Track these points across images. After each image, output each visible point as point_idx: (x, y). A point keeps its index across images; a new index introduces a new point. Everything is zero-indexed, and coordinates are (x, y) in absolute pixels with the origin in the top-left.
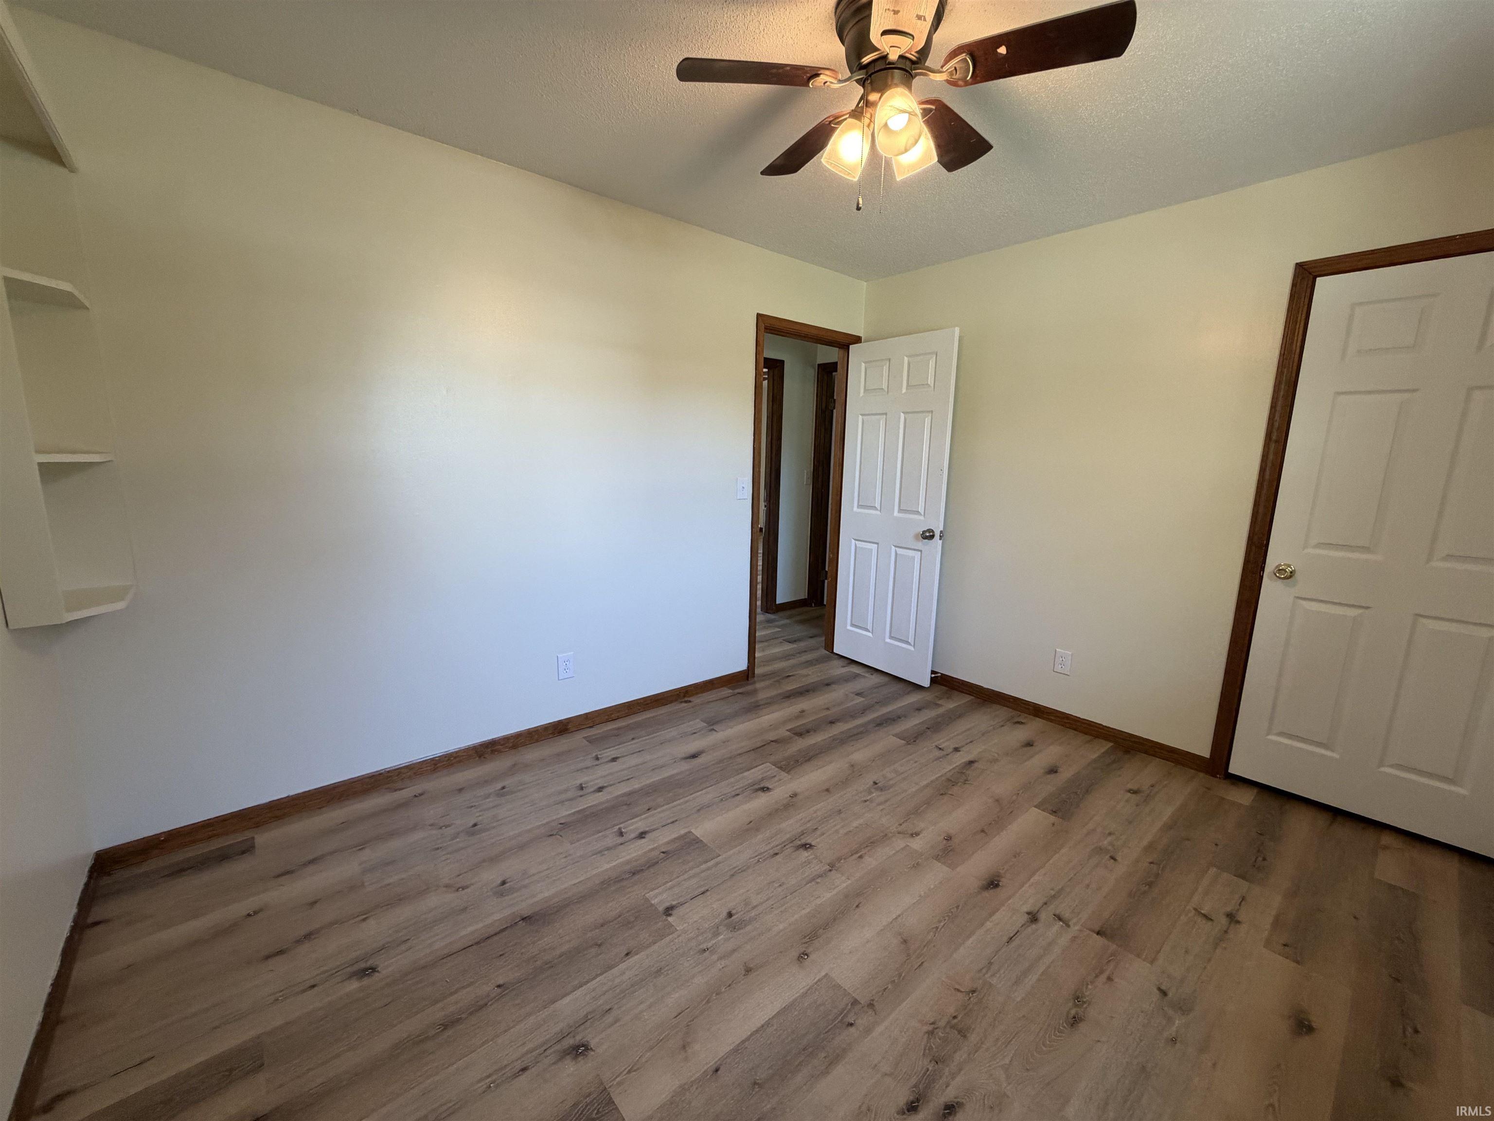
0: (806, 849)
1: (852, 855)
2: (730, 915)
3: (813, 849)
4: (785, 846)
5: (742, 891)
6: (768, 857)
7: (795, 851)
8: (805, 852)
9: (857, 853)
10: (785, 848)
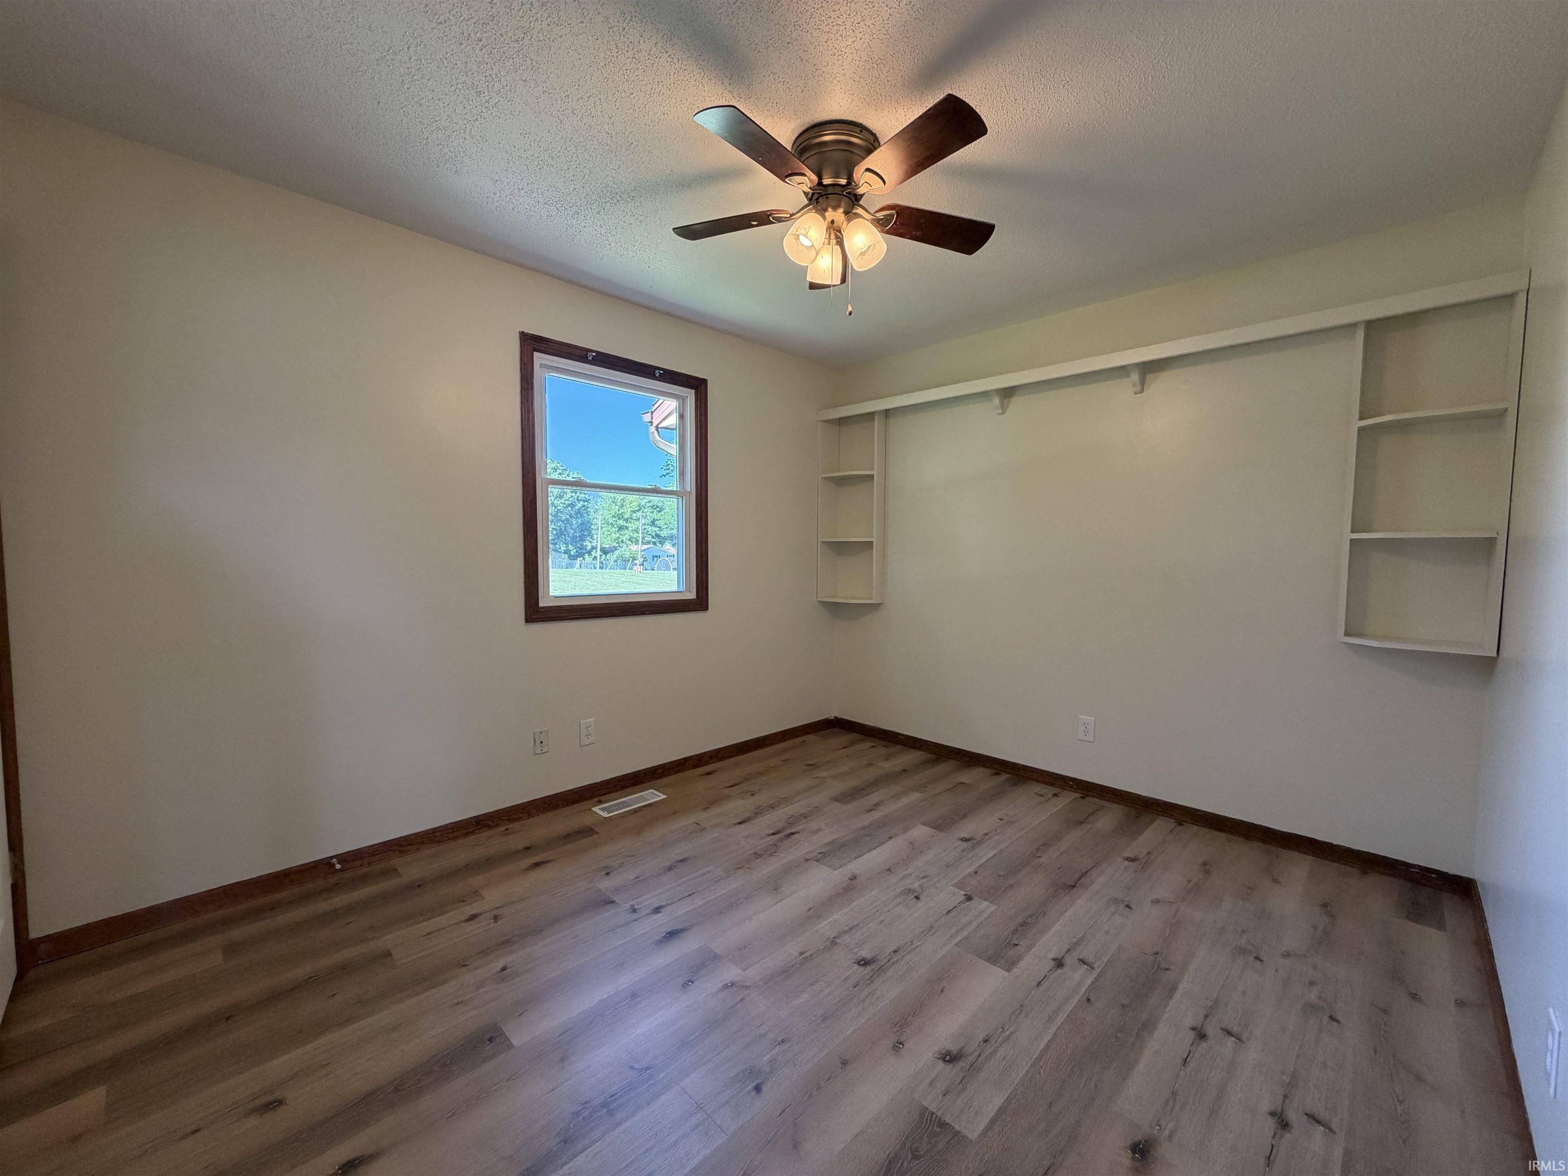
0: (864, 959)
1: (811, 955)
2: (917, 898)
3: (856, 959)
4: (889, 961)
5: (916, 915)
6: (903, 947)
7: (876, 956)
8: (864, 956)
9: (806, 958)
10: (888, 959)
